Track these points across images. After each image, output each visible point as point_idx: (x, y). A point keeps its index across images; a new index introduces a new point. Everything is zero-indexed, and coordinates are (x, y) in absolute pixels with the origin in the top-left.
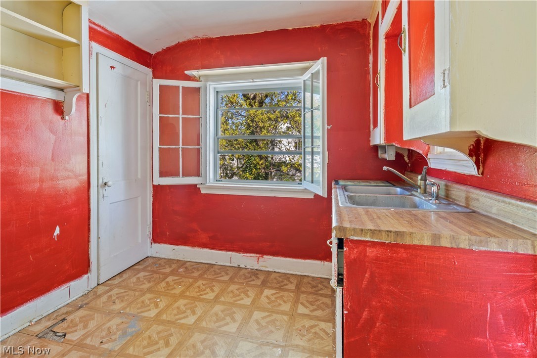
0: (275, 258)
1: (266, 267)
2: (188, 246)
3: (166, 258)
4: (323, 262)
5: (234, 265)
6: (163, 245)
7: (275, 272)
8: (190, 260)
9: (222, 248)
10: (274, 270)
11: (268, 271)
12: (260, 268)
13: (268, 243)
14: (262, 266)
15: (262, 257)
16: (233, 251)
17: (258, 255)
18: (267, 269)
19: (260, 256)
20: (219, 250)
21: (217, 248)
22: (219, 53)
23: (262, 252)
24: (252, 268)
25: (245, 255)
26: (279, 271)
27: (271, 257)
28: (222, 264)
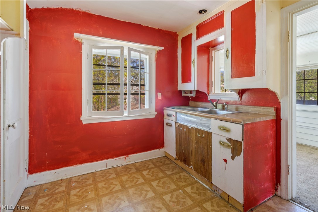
0: (135, 155)
1: (130, 162)
2: (69, 166)
3: (47, 182)
4: (159, 150)
5: (109, 168)
6: (42, 173)
7: (136, 163)
8: (73, 176)
9: (99, 159)
10: (135, 162)
11: (132, 163)
12: (127, 164)
13: (131, 148)
14: (128, 162)
15: (128, 156)
16: (108, 158)
17: (125, 156)
18: (131, 163)
19: (126, 156)
20: (97, 161)
21: (95, 160)
22: (98, 26)
23: (127, 153)
24: (122, 165)
25: (117, 158)
26: (138, 161)
27: (133, 155)
28: (100, 169)
